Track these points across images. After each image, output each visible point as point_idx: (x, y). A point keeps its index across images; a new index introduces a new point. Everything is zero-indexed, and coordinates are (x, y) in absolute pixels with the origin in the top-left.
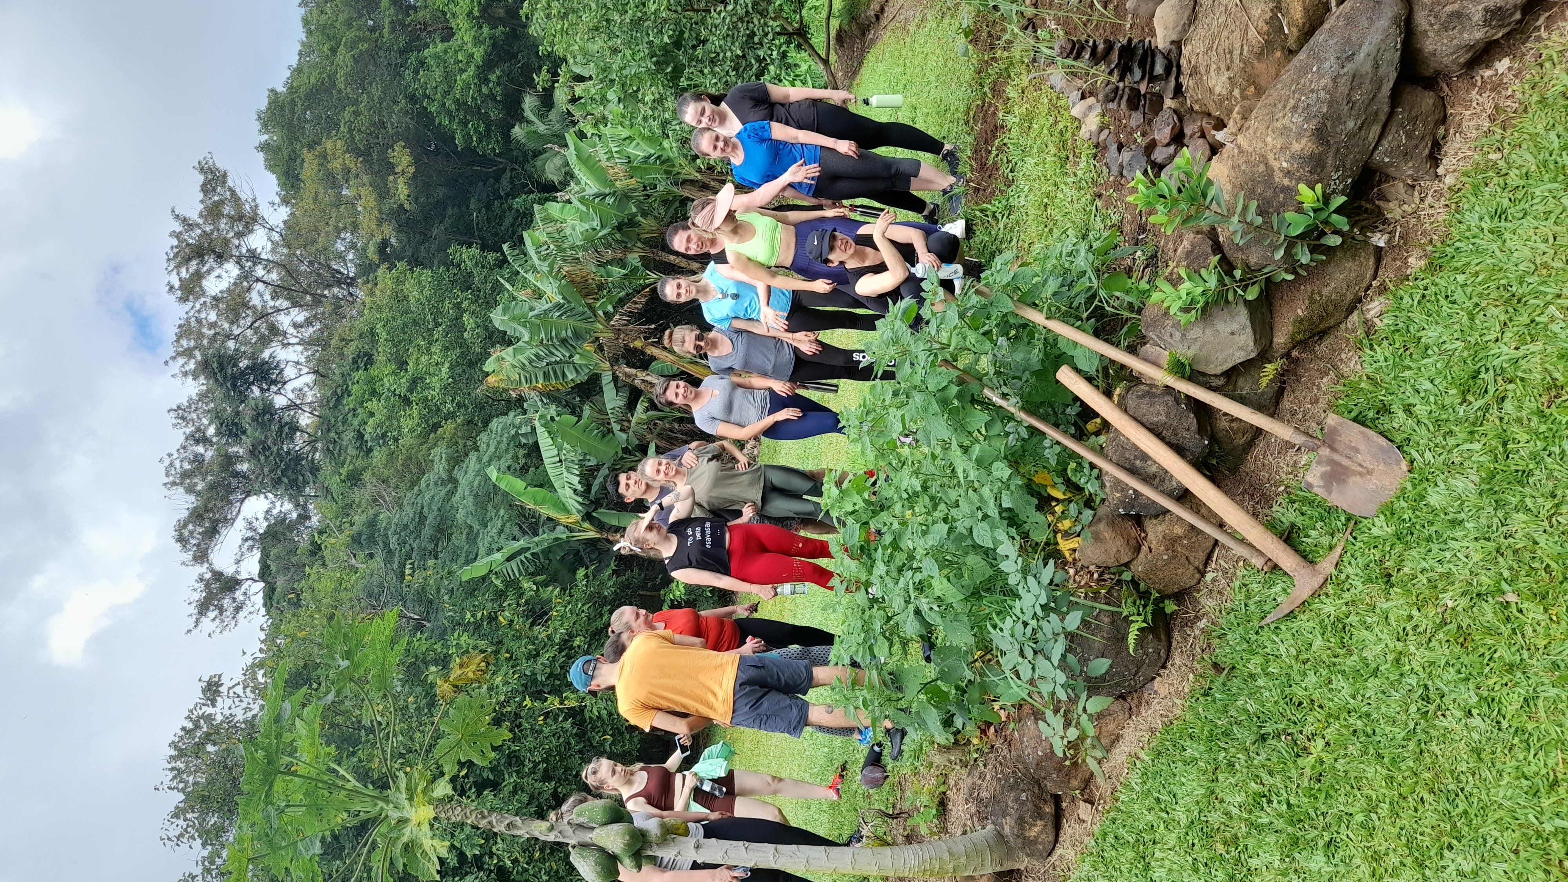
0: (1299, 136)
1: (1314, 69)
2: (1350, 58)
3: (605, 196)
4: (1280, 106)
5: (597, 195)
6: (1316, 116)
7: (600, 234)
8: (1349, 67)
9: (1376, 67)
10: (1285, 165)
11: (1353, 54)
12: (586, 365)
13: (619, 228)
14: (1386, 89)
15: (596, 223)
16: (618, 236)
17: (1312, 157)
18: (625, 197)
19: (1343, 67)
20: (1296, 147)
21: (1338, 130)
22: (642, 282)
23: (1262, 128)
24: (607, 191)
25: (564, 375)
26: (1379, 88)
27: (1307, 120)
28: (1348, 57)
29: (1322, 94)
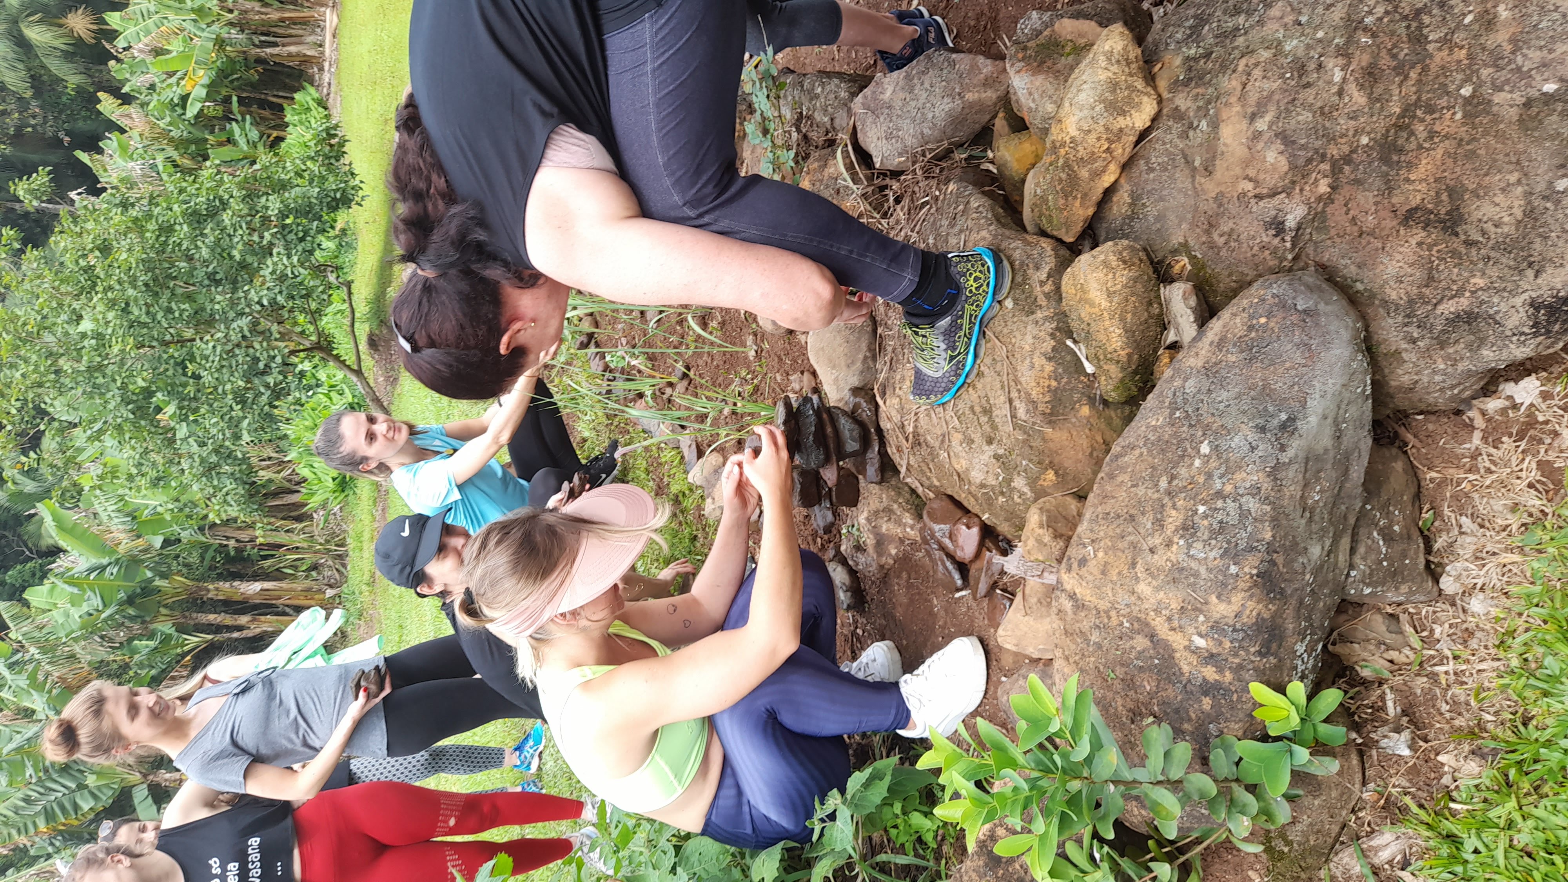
0: (1223, 589)
1: (1205, 449)
2: (1288, 427)
3: (103, 568)
4: (1147, 522)
5: (91, 570)
6: (1251, 549)
7: (103, 616)
8: (1295, 447)
9: (1338, 437)
10: (1200, 642)
11: (1292, 419)
12: (107, 786)
13: (130, 601)
14: (1357, 473)
15: (97, 602)
16: (131, 611)
17: (1259, 625)
18: (132, 562)
19: (1283, 448)
20: (1221, 609)
21: (1297, 566)
22: (179, 650)
23: (1120, 564)
24: (105, 561)
25: (76, 807)
26: (1346, 472)
27: (1232, 554)
28: (1283, 426)
29: (1252, 504)
